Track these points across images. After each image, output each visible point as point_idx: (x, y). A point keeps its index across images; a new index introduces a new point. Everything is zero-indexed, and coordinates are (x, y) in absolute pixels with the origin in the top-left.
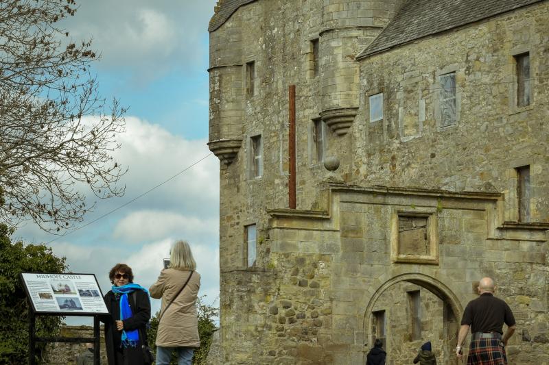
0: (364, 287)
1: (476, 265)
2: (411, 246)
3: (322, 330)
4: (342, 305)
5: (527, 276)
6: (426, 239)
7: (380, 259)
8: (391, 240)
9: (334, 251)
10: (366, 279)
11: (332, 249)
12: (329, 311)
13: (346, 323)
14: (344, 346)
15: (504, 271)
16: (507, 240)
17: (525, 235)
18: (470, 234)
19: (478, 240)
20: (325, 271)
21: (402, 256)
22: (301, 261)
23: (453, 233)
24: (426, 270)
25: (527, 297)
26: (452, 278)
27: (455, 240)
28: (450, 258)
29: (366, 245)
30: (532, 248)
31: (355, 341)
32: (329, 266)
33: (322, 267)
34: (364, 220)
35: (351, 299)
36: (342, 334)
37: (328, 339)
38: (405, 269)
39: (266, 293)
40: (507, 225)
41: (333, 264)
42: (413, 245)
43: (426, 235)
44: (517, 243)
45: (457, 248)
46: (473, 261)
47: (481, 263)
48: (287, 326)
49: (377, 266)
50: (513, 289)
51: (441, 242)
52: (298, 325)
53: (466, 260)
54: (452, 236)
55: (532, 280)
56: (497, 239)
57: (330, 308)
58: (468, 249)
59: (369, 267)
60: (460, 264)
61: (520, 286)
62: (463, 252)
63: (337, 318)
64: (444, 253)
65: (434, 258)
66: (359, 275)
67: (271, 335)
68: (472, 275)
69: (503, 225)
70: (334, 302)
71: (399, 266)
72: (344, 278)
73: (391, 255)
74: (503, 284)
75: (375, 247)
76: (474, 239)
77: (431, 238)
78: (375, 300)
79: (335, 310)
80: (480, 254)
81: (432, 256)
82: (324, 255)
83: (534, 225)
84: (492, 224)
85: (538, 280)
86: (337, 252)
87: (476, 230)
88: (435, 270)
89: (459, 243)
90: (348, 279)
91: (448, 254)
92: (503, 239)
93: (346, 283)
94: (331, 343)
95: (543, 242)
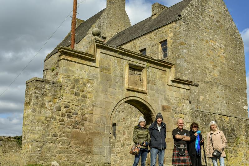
0: (111, 100)
1: (163, 97)
2: (134, 83)
3: (87, 123)
4: (99, 109)
5: (183, 105)
6: (141, 81)
7: (119, 87)
8: (125, 77)
9: (96, 78)
10: (113, 97)
11: (95, 77)
12: (91, 112)
13: (101, 120)
14: (100, 133)
15: (174, 101)
16: (175, 87)
17: (182, 86)
18: (160, 81)
19: (163, 84)
20: (90, 89)
21: (130, 87)
22: (77, 81)
23: (153, 79)
24: (141, 96)
25: (183, 115)
26: (153, 102)
27: (154, 83)
28: (152, 91)
29: (113, 78)
30: (184, 92)
31: (105, 130)
32: (92, 86)
33: (88, 86)
34: (112, 65)
35: (104, 107)
36: (98, 126)
37: (90, 129)
38: (132, 94)
39: (54, 97)
40: (176, 79)
41: (95, 85)
42: (135, 82)
43: (141, 78)
44: (179, 88)
45: (155, 87)
46: (162, 94)
47: (165, 96)
48: (66, 118)
49: (118, 90)
50: (178, 111)
51: (148, 83)
52: (73, 119)
53: (159, 93)
54: (153, 81)
55: (184, 107)
56: (171, 86)
57: (92, 110)
58: (160, 88)
59: (114, 90)
60: (156, 95)
61: (180, 109)
62: (157, 89)
63: (96, 117)
64: (149, 89)
65: (145, 90)
66: (109, 93)
67: (55, 124)
68: (161, 101)
69: (174, 79)
70: (95, 107)
71: (129, 92)
72: (100, 94)
73: (125, 85)
74: (174, 108)
75: (117, 80)
76: (162, 84)
77: (144, 80)
78: (116, 108)
79: (95, 112)
80: (164, 91)
81: (144, 89)
82: (90, 80)
83: (186, 82)
84: (169, 78)
85: (187, 107)
86: (97, 79)
87: (163, 80)
88: (145, 96)
89: (156, 85)
90: (103, 95)
91: (151, 89)
92: (174, 86)
93: (102, 98)
94: (92, 131)
95: (189, 90)
